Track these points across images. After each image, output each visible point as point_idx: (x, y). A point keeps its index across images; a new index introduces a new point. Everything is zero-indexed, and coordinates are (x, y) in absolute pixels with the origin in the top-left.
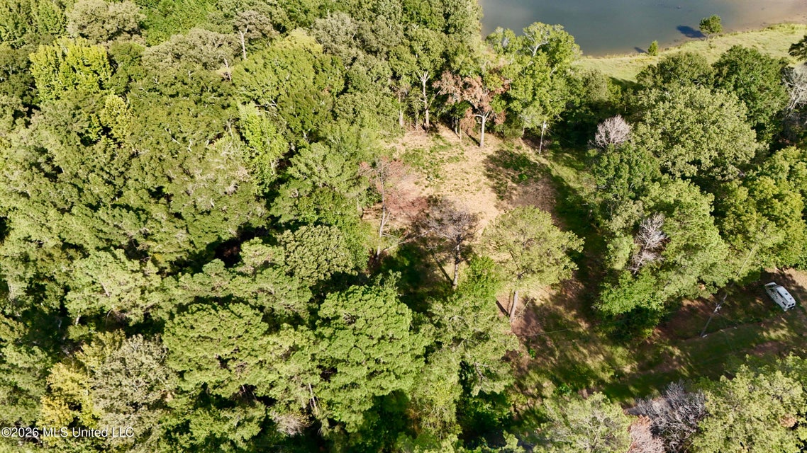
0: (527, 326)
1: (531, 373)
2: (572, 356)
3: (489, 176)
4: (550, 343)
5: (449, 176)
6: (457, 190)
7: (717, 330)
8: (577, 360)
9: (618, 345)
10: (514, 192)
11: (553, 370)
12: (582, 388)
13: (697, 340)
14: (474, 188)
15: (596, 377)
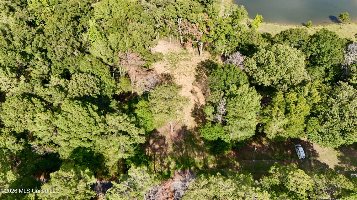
0: (177, 137)
1: (169, 157)
2: (190, 154)
3: (197, 71)
4: (184, 147)
5: (180, 66)
6: (180, 73)
7: (261, 160)
8: (191, 156)
9: (212, 155)
10: (204, 79)
11: (179, 158)
12: (187, 169)
13: (250, 161)
14: (188, 74)
15: (195, 166)
